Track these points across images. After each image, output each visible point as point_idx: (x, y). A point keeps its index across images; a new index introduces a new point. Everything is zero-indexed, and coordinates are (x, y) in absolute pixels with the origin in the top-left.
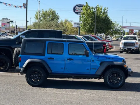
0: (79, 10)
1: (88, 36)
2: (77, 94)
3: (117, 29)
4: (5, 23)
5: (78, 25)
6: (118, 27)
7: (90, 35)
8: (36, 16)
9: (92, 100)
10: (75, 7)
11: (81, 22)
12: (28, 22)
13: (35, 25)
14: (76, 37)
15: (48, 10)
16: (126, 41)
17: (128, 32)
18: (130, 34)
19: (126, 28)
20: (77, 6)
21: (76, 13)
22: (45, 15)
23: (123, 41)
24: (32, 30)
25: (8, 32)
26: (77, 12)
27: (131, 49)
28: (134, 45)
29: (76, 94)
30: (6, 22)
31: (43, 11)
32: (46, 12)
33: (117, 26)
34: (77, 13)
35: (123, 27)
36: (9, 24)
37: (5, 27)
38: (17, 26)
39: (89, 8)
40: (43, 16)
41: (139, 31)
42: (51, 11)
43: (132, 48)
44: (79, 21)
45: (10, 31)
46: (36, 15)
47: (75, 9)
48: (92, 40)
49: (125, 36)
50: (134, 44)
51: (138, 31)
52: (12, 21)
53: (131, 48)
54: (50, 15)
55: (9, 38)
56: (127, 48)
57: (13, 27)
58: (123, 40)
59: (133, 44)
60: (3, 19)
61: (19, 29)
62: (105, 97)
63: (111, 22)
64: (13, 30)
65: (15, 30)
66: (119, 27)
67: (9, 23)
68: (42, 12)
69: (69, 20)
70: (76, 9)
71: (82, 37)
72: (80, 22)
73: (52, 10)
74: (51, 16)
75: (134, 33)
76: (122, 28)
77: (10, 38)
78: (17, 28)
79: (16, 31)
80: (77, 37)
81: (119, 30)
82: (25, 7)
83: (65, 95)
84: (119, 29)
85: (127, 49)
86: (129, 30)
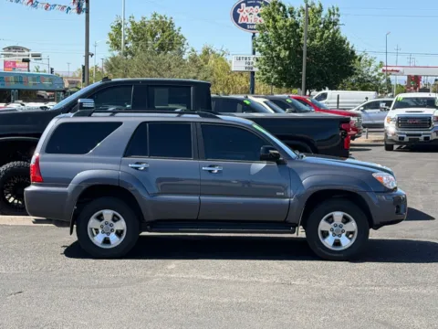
0: (249, 17)
1: (285, 99)
2: (267, 281)
3: (370, 74)
4: (14, 63)
5: (249, 63)
6: (372, 67)
7: (288, 95)
9: (319, 301)
10: (238, 6)
11: (258, 54)
13: (113, 65)
14: (248, 103)
15: (149, 18)
16: (402, 112)
17: (403, 84)
18: (410, 91)
19: (397, 71)
20: (243, 5)
21: (239, 25)
22: (140, 33)
23: (395, 113)
24: (113, 80)
26: (243, 22)
27: (422, 138)
28: (430, 124)
29: (265, 281)
30: (17, 58)
31: (132, 22)
32: (143, 24)
33: (370, 65)
34: (244, 26)
35: (388, 68)
36: (26, 64)
38: (52, 71)
39: (281, 9)
40: (133, 38)
41: (436, 80)
42: (157, 23)
43: (423, 134)
44: (251, 52)
46: (110, 35)
47: (239, 15)
48: (297, 110)
49: (401, 96)
50: (430, 120)
51: (433, 82)
52: (37, 56)
53: (420, 135)
54: (156, 34)
55: (41, 108)
56: (408, 135)
58: (394, 109)
59: (425, 122)
60: (9, 49)
62: (359, 288)
63: (353, 52)
66: (376, 69)
67: (28, 61)
68: (129, 26)
69: (216, 48)
70: (241, 14)
71: (265, 102)
72: (254, 53)
73: (161, 18)
74: (158, 36)
75: (421, 87)
76: (384, 71)
77: (46, 107)
80: (249, 100)
81: (374, 77)
84: (376, 74)
85: (407, 139)
86: (406, 78)
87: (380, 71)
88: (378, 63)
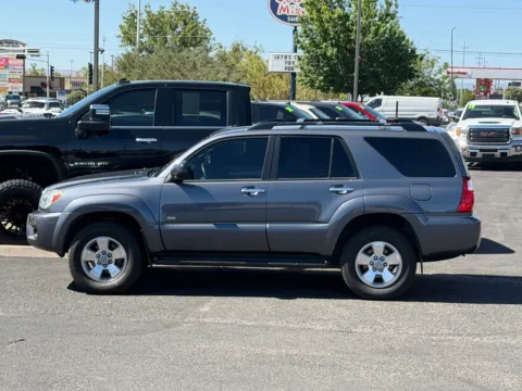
0: (290, 7)
1: (334, 106)
2: (321, 328)
3: (432, 76)
4: (7, 60)
5: (289, 63)
6: (436, 69)
7: (339, 102)
8: (124, 33)
9: (386, 353)
11: (300, 52)
13: (127, 64)
14: (290, 110)
15: (168, 7)
16: (475, 122)
17: (471, 89)
18: (480, 98)
19: (464, 73)
21: (278, 16)
22: (157, 25)
23: (467, 124)
24: (133, 82)
25: (21, 90)
26: (282, 13)
27: (498, 154)
28: (508, 137)
29: (319, 327)
30: (11, 53)
31: (148, 13)
32: (161, 14)
33: (433, 66)
34: (284, 18)
35: (454, 70)
36: (21, 61)
37: (7, 72)
38: (52, 71)
41: (510, 84)
42: (178, 14)
43: (499, 149)
44: (292, 49)
45: (28, 90)
46: (122, 27)
47: (277, 5)
50: (508, 132)
51: (506, 87)
52: (35, 52)
53: (496, 150)
55: (45, 115)
56: (481, 150)
57: (35, 72)
58: (464, 119)
59: (502, 135)
61: (62, 80)
62: (434, 338)
63: (413, 51)
64: (38, 85)
65: (44, 85)
66: (440, 71)
67: (23, 57)
68: (145, 16)
69: (249, 44)
70: (281, 3)
71: (311, 110)
72: (295, 51)
73: (183, 7)
74: (179, 29)
75: (492, 92)
76: (449, 73)
78: (52, 78)
79: (51, 88)
80: (292, 107)
81: (438, 80)
83: (280, 334)
84: (439, 76)
85: (480, 155)
86: (474, 82)
87: (444, 73)
88: (441, 65)
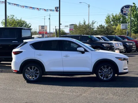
0: (126, 11)
8: (106, 21)
10: (123, 8)
12: (61, 24)
15: (118, 14)
31: (113, 16)
32: (116, 16)
40: (113, 21)
54: (120, 19)
70: (124, 10)
82: (57, 11)
